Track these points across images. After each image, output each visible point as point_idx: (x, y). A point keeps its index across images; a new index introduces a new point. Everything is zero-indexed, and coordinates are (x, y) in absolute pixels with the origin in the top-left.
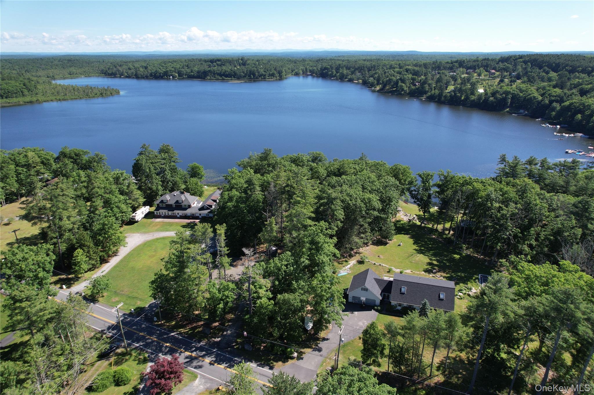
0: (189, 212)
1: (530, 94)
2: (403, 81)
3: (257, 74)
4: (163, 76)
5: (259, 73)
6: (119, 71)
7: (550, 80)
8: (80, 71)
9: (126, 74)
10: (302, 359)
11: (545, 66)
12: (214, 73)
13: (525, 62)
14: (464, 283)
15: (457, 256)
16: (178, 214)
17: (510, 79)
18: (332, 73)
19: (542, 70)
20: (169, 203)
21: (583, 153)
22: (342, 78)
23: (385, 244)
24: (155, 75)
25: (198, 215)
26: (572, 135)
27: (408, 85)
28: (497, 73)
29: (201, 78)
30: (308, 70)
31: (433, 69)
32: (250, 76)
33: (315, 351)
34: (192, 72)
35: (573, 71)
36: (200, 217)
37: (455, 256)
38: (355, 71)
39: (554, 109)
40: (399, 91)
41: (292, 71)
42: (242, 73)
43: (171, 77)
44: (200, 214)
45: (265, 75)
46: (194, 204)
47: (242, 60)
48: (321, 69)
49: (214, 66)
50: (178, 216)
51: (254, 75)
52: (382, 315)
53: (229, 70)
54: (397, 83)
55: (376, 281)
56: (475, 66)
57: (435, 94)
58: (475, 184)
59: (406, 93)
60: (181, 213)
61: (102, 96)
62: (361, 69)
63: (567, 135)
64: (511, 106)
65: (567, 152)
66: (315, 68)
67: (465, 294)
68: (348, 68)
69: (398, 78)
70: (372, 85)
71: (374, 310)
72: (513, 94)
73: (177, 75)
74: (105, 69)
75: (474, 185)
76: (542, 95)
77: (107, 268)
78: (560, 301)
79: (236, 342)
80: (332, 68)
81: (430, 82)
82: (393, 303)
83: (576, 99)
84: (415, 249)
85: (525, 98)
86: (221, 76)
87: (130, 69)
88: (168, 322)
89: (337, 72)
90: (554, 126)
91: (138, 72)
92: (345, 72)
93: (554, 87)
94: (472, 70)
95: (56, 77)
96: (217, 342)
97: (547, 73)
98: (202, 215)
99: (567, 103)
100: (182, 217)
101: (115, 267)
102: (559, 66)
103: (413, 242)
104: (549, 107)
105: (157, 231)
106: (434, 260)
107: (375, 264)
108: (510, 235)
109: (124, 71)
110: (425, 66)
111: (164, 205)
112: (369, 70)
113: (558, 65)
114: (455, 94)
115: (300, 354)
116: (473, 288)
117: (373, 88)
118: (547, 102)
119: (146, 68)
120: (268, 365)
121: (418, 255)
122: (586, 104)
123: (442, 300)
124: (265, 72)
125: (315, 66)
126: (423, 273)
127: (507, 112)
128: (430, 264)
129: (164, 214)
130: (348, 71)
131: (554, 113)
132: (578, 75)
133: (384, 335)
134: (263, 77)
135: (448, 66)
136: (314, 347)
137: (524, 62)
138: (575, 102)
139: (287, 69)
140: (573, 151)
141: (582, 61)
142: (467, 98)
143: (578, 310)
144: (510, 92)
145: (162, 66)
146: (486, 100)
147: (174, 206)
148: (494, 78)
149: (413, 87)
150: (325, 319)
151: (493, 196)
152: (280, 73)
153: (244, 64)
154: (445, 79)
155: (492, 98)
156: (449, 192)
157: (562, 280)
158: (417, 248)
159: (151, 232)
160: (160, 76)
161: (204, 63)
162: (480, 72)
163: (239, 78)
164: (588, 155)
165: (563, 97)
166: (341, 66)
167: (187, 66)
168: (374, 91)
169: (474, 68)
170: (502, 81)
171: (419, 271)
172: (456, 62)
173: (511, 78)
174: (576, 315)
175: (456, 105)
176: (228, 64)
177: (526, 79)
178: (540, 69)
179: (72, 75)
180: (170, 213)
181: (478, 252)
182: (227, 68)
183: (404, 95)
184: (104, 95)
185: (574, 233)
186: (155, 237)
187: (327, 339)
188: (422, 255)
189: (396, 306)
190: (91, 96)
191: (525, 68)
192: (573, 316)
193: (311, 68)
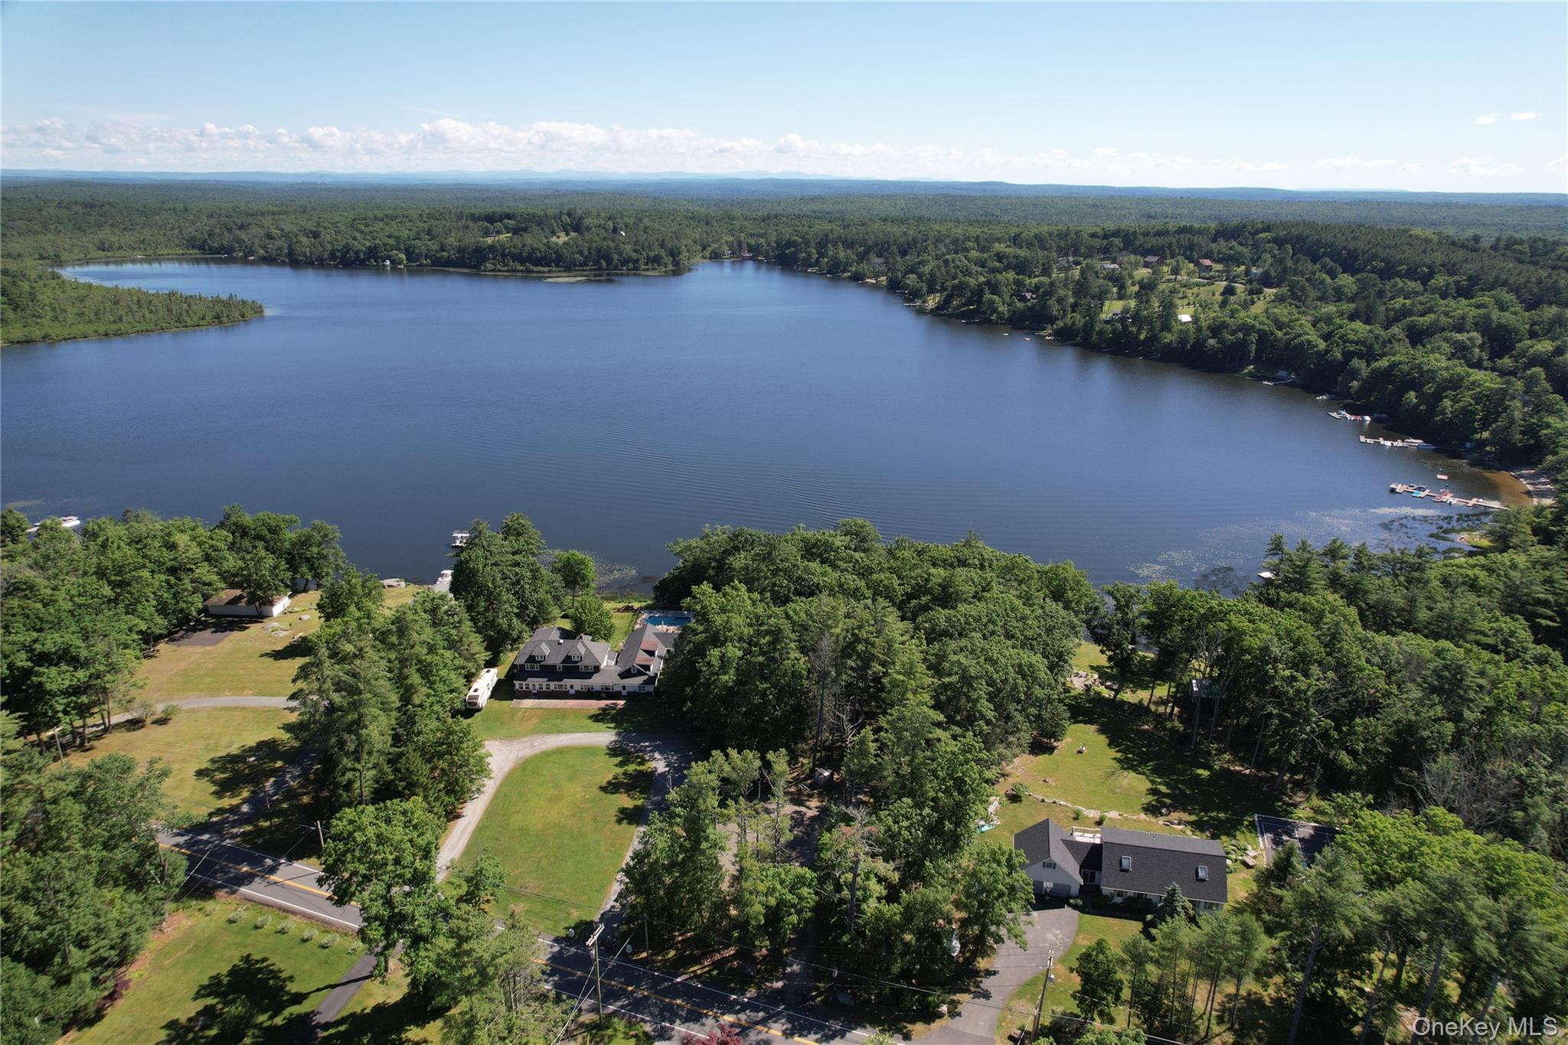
0: (596, 682)
1: (1299, 336)
2: (995, 289)
3: (616, 257)
4: (365, 260)
5: (620, 254)
6: (239, 241)
7: (1339, 295)
8: (128, 238)
9: (262, 252)
10: (959, 1014)
11: (1324, 254)
12: (500, 254)
13: (1279, 242)
14: (1228, 835)
15: (1204, 773)
16: (572, 687)
17: (1249, 287)
18: (809, 256)
19: (1318, 266)
20: (549, 662)
21: (1427, 492)
22: (834, 272)
23: (1050, 750)
24: (344, 256)
25: (617, 689)
26: (1399, 443)
27: (1007, 299)
28: (1219, 267)
29: (469, 267)
30: (745, 246)
31: (1063, 252)
32: (597, 263)
33: (979, 997)
34: (442, 249)
35: (1387, 272)
36: (624, 693)
37: (1200, 771)
38: (867, 252)
39: (1354, 374)
40: (984, 313)
41: (704, 248)
42: (577, 256)
43: (388, 262)
44: (624, 688)
45: (637, 261)
46: (606, 662)
47: (569, 214)
48: (778, 243)
49: (499, 232)
50: (572, 692)
51: (609, 260)
52: (1087, 917)
53: (543, 248)
54: (978, 293)
55: (1067, 846)
56: (1163, 246)
57: (1074, 324)
58: (1232, 617)
59: (1001, 318)
60: (578, 684)
61: (221, 322)
62: (881, 248)
63: (1388, 443)
64: (1257, 360)
65: (1393, 491)
66: (762, 241)
67: (1236, 860)
68: (850, 245)
69: (982, 279)
70: (914, 295)
71: (1070, 905)
72: (1259, 331)
73: (404, 257)
74: (199, 235)
75: (1230, 621)
76: (1326, 337)
77: (463, 832)
78: (1441, 894)
79: (817, 989)
80: (807, 244)
81: (1061, 292)
82: (1106, 890)
83: (1402, 354)
84: (1115, 759)
85: (1288, 343)
86: (522, 261)
87: (270, 237)
88: (657, 954)
89: (822, 255)
90: (1359, 418)
91: (298, 247)
92: (842, 254)
93: (1352, 317)
94: (1156, 258)
95: (64, 256)
96: (777, 991)
97: (1333, 275)
98: (627, 689)
99: (1384, 363)
100: (580, 695)
101: (480, 829)
102: (1356, 258)
103: (1107, 741)
104: (1342, 367)
105: (537, 731)
106: (1160, 783)
107: (1043, 801)
108: (1313, 731)
109: (257, 242)
110: (1041, 241)
111: (537, 667)
112: (904, 253)
113: (1353, 255)
114: (1125, 327)
115: (953, 1004)
116: (1250, 848)
117: (918, 303)
118: (1339, 356)
119: (316, 235)
120: (899, 1031)
121: (1125, 773)
122: (1426, 368)
123: (1203, 880)
124: (636, 251)
125: (761, 236)
126: (1143, 816)
127: (1250, 374)
128: (1154, 792)
129: (537, 687)
130: (849, 252)
131: (1355, 384)
132: (1401, 284)
133: (1123, 962)
134: (631, 265)
135: (1097, 243)
136: (973, 989)
137: (1275, 240)
138: (1400, 363)
139: (690, 243)
140: (1405, 487)
141: (1406, 248)
142: (1153, 338)
143: (1471, 913)
144: (1253, 326)
145: (361, 232)
146: (1199, 344)
147: (560, 667)
148: (1211, 280)
149: (1019, 305)
150: (992, 935)
151: (1276, 650)
152: (674, 253)
153: (577, 227)
154: (1096, 284)
155: (1212, 342)
156: (1176, 632)
157: (1437, 849)
158: (1119, 755)
159: (526, 735)
160: (358, 258)
161: (471, 224)
162: (1178, 265)
163: (569, 268)
164: (1438, 498)
165: (1372, 345)
166: (831, 237)
167: (429, 233)
168: (921, 312)
169: (1161, 252)
170: (1229, 291)
171: (1134, 813)
172: (1116, 233)
173: (1250, 282)
174: (1469, 921)
175: (1127, 356)
176: (535, 228)
177: (1285, 290)
178: (1314, 261)
179: (107, 252)
180: (553, 685)
181: (1242, 761)
182: (533, 240)
183: (996, 323)
184: (225, 319)
185: (1439, 733)
186: (537, 750)
187: (995, 973)
188: (1132, 774)
189: (1113, 897)
190: (190, 322)
191: (1281, 261)
192: (1465, 923)
193: (752, 241)
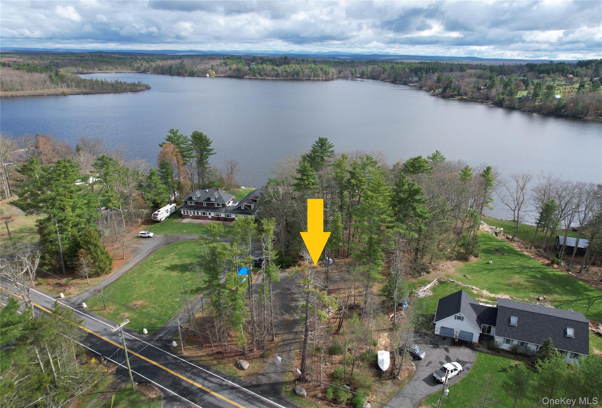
0: (222, 212)
5: (303, 73)
12: (253, 72)
16: (210, 214)
20: (199, 201)
25: (233, 217)
28: (576, 78)
34: (230, 69)
36: (236, 219)
40: (461, 95)
41: (340, 73)
43: (208, 75)
46: (229, 203)
50: (210, 217)
55: (471, 306)
56: (549, 70)
60: (213, 213)
73: (214, 72)
94: (545, 75)
100: (214, 219)
107: (462, 285)
111: (193, 203)
123: (570, 338)
126: (527, 300)
129: (192, 214)
135: (517, 69)
147: (204, 204)
148: (572, 83)
152: (326, 73)
154: (515, 83)
162: (556, 76)
166: (395, 67)
167: (225, 63)
170: (582, 87)
171: (521, 297)
173: (593, 83)
180: (200, 213)
186: (180, 241)
